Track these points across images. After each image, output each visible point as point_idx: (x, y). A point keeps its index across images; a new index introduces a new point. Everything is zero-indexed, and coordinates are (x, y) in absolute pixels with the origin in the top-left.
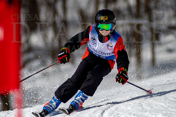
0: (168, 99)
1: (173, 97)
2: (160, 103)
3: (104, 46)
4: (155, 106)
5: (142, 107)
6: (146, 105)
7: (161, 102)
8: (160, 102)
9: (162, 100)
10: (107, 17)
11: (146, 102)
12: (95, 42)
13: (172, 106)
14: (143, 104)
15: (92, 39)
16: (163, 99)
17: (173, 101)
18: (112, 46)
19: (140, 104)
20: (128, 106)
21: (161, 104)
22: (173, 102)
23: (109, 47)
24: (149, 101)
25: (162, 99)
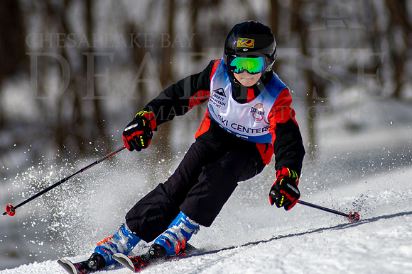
0: (348, 248)
1: (359, 244)
2: (328, 258)
3: (245, 110)
4: (314, 267)
5: (282, 269)
6: (292, 265)
7: (331, 256)
8: (328, 256)
9: (334, 252)
10: (253, 41)
11: (294, 256)
12: (224, 101)
13: (357, 266)
14: (286, 262)
15: (218, 93)
16: (334, 249)
17: (360, 253)
18: (263, 113)
19: (277, 261)
20: (248, 267)
21: (331, 261)
22: (360, 256)
23: (257, 116)
24: (300, 255)
25: (332, 250)
